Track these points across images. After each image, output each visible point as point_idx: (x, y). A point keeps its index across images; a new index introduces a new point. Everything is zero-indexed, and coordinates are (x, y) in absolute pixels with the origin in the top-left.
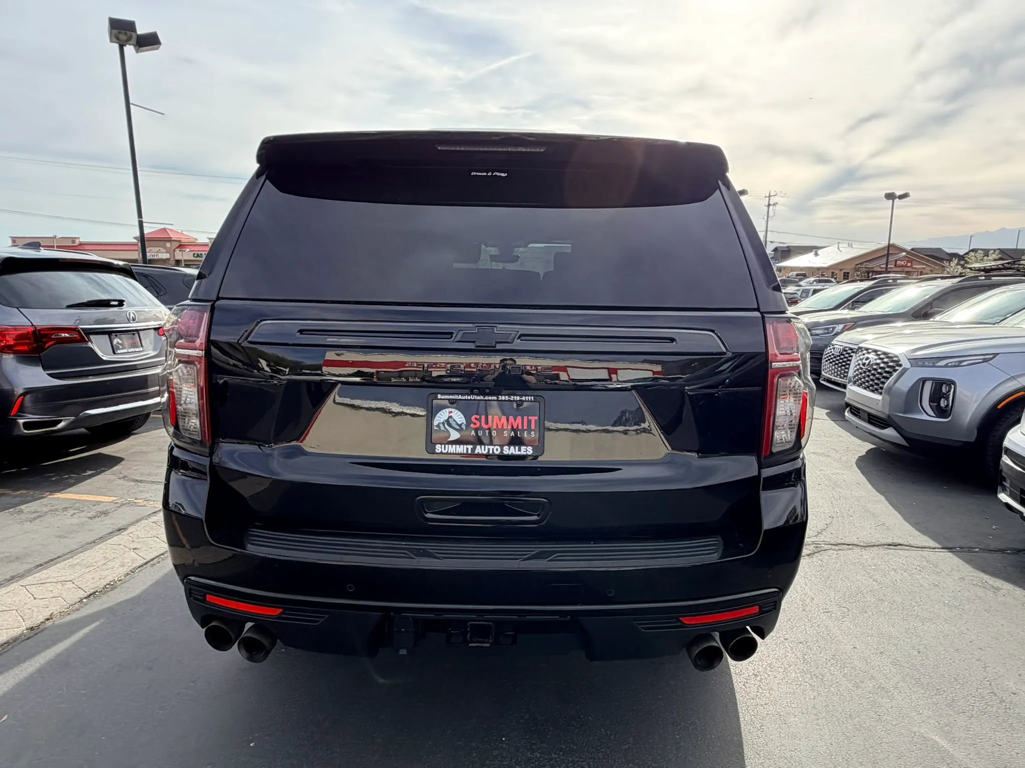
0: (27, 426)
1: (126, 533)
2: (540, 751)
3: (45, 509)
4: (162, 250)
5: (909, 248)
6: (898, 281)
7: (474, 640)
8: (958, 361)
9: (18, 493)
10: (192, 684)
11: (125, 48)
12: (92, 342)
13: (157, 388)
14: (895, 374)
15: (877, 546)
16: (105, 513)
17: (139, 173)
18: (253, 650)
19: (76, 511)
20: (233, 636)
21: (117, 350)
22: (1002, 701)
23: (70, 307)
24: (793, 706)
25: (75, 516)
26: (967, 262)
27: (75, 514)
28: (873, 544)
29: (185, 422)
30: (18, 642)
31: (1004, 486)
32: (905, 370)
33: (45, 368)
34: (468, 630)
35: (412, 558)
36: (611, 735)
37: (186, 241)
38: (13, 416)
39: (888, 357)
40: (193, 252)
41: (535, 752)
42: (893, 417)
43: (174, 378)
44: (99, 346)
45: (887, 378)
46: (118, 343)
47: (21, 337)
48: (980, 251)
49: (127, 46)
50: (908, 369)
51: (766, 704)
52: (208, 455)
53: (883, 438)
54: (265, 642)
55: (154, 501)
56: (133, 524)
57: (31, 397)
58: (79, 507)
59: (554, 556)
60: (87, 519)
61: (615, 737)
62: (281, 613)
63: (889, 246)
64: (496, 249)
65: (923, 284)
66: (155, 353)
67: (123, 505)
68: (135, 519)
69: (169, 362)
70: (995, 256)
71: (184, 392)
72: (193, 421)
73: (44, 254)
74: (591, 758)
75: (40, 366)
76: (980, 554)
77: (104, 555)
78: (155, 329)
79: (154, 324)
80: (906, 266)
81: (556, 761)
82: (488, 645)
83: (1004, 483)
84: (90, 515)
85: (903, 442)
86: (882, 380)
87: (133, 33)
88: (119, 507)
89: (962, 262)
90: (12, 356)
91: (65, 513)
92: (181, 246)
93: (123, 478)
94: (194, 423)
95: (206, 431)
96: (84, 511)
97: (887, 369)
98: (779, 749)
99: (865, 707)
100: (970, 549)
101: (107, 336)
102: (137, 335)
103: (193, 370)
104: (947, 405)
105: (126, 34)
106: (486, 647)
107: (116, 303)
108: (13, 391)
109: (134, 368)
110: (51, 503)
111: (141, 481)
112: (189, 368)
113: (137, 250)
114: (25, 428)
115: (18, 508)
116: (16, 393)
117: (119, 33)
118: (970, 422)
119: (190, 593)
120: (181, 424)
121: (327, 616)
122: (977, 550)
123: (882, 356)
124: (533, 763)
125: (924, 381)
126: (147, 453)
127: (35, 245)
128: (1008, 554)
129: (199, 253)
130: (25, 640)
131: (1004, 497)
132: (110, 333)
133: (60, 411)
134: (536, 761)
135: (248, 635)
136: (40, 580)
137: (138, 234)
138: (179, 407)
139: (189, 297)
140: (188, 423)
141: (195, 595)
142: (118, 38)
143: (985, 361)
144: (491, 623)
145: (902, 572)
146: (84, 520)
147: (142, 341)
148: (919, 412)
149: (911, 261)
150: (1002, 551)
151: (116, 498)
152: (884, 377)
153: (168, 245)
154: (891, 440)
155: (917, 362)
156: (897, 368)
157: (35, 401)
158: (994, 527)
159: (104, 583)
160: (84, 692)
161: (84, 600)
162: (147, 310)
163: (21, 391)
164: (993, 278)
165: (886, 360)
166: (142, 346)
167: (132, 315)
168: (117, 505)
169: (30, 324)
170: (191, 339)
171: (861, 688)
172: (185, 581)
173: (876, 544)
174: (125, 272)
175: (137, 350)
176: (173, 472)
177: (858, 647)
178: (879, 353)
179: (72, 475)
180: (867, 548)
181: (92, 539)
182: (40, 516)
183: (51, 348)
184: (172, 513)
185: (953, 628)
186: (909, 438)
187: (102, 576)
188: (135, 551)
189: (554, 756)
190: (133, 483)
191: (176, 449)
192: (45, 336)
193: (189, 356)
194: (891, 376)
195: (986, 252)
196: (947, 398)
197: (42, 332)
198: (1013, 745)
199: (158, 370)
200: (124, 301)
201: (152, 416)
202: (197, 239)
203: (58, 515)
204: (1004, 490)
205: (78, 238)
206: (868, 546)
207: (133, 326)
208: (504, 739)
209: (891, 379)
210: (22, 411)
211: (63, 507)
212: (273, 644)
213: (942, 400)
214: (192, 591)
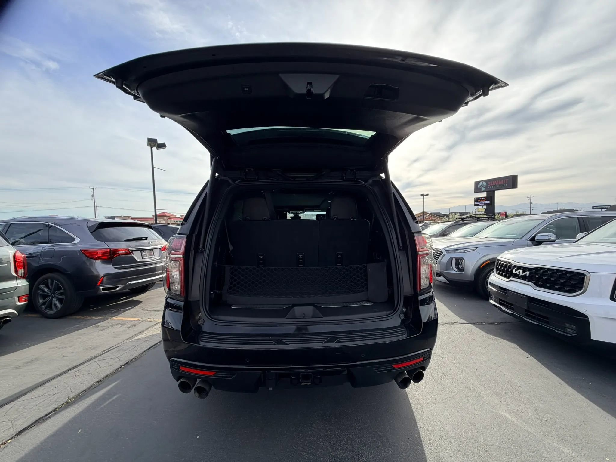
0: (104, 289)
1: (143, 334)
2: (330, 430)
3: (109, 325)
4: (163, 220)
5: (429, 213)
6: (432, 223)
7: (303, 381)
8: (464, 251)
9: (97, 318)
10: (171, 406)
11: (153, 148)
12: (134, 254)
13: (162, 271)
14: (441, 256)
15: (447, 324)
16: (135, 325)
17: (156, 192)
18: (201, 391)
19: (122, 325)
20: (191, 386)
21: (144, 257)
22: (516, 391)
23: (125, 241)
24: (433, 399)
25: (121, 327)
26: (449, 217)
27: (121, 326)
28: (445, 323)
29: (173, 287)
30: (90, 389)
31: (491, 298)
32: (445, 255)
33: (113, 266)
34: (301, 377)
35: (275, 344)
36: (360, 419)
37: (171, 216)
38: (98, 285)
39: (437, 250)
40: (174, 221)
41: (327, 431)
42: (442, 272)
43: (169, 267)
44: (137, 256)
45: (438, 258)
46: (144, 254)
47: (104, 253)
48: (453, 213)
49: (154, 148)
50: (445, 254)
51: (422, 399)
52: (183, 301)
53: (439, 280)
54: (207, 388)
55: (156, 319)
56: (146, 329)
57: (107, 277)
58: (123, 323)
59: (337, 340)
60: (127, 328)
61: (362, 420)
62: (215, 374)
63: (424, 212)
64: (293, 214)
65: (440, 224)
66: (160, 258)
67: (142, 321)
68: (147, 327)
69: (168, 261)
70: (458, 215)
71: (173, 273)
72: (177, 286)
73: (116, 220)
74: (353, 432)
75: (111, 265)
76: (485, 325)
77: (133, 345)
78: (160, 248)
79: (159, 246)
80: (429, 219)
81: (338, 435)
82: (310, 384)
83: (491, 296)
84: (128, 326)
85: (447, 282)
86: (436, 259)
87: (156, 143)
88: (141, 322)
89: (448, 217)
90: (100, 261)
91: (117, 326)
92: (170, 218)
93: (143, 309)
94: (177, 287)
95: (183, 290)
96: (125, 325)
97: (438, 255)
98: (433, 421)
99: (463, 397)
100: (482, 323)
101: (139, 252)
102: (152, 251)
103: (178, 264)
104: (462, 267)
105: (153, 143)
106: (309, 385)
107: (144, 239)
108: (99, 275)
109: (150, 264)
110: (111, 322)
111: (150, 311)
112: (176, 263)
113: (153, 220)
114: (103, 291)
115: (97, 324)
116: (100, 276)
117: (151, 143)
118: (471, 273)
119: (172, 366)
120: (171, 287)
121: (236, 374)
122: (484, 323)
123: (435, 250)
124: (327, 437)
125: (452, 258)
126: (154, 298)
127: (114, 218)
128: (496, 324)
129: (177, 220)
130: (94, 388)
131: (492, 302)
132: (141, 250)
133: (118, 283)
134: (329, 436)
135: (199, 385)
136: (104, 358)
137: (154, 214)
138: (170, 280)
139: (177, 233)
140: (174, 287)
141: (174, 366)
142: (150, 145)
143: (474, 250)
144: (311, 373)
145: (459, 334)
146: (125, 329)
147: (154, 253)
148: (451, 270)
149: (431, 217)
150: (494, 323)
151: (139, 319)
152: (437, 258)
153: (165, 218)
154: (443, 281)
155: (449, 252)
156: (441, 254)
157: (108, 279)
158: (488, 314)
159: (132, 357)
160: (119, 414)
161: (123, 367)
162: (157, 241)
163: (102, 275)
164: (465, 221)
165: (437, 251)
166: (154, 255)
167: (151, 243)
168: (140, 321)
169: (109, 248)
170: (177, 250)
171: (459, 388)
172: (170, 360)
173: (446, 323)
174: (149, 227)
175: (152, 257)
176: (167, 309)
177: (452, 369)
178: (434, 249)
179: (122, 309)
180: (443, 325)
181: (128, 338)
182: (107, 328)
183: (116, 258)
184: (166, 328)
185: (486, 358)
186: (449, 280)
187: (131, 354)
188: (146, 342)
189: (336, 432)
190: (147, 312)
191: (168, 299)
192: (114, 252)
193: (176, 258)
194: (440, 257)
195: (455, 214)
196: (462, 264)
197: (113, 251)
198: (528, 412)
199: (163, 264)
200: (148, 238)
201: (156, 283)
202: (176, 216)
203: (114, 327)
204: (491, 299)
205: (131, 216)
206: (443, 324)
207: (151, 247)
208: (313, 425)
209: (440, 258)
210: (102, 283)
211: (117, 323)
212: (210, 388)
213: (460, 265)
214: (173, 365)
